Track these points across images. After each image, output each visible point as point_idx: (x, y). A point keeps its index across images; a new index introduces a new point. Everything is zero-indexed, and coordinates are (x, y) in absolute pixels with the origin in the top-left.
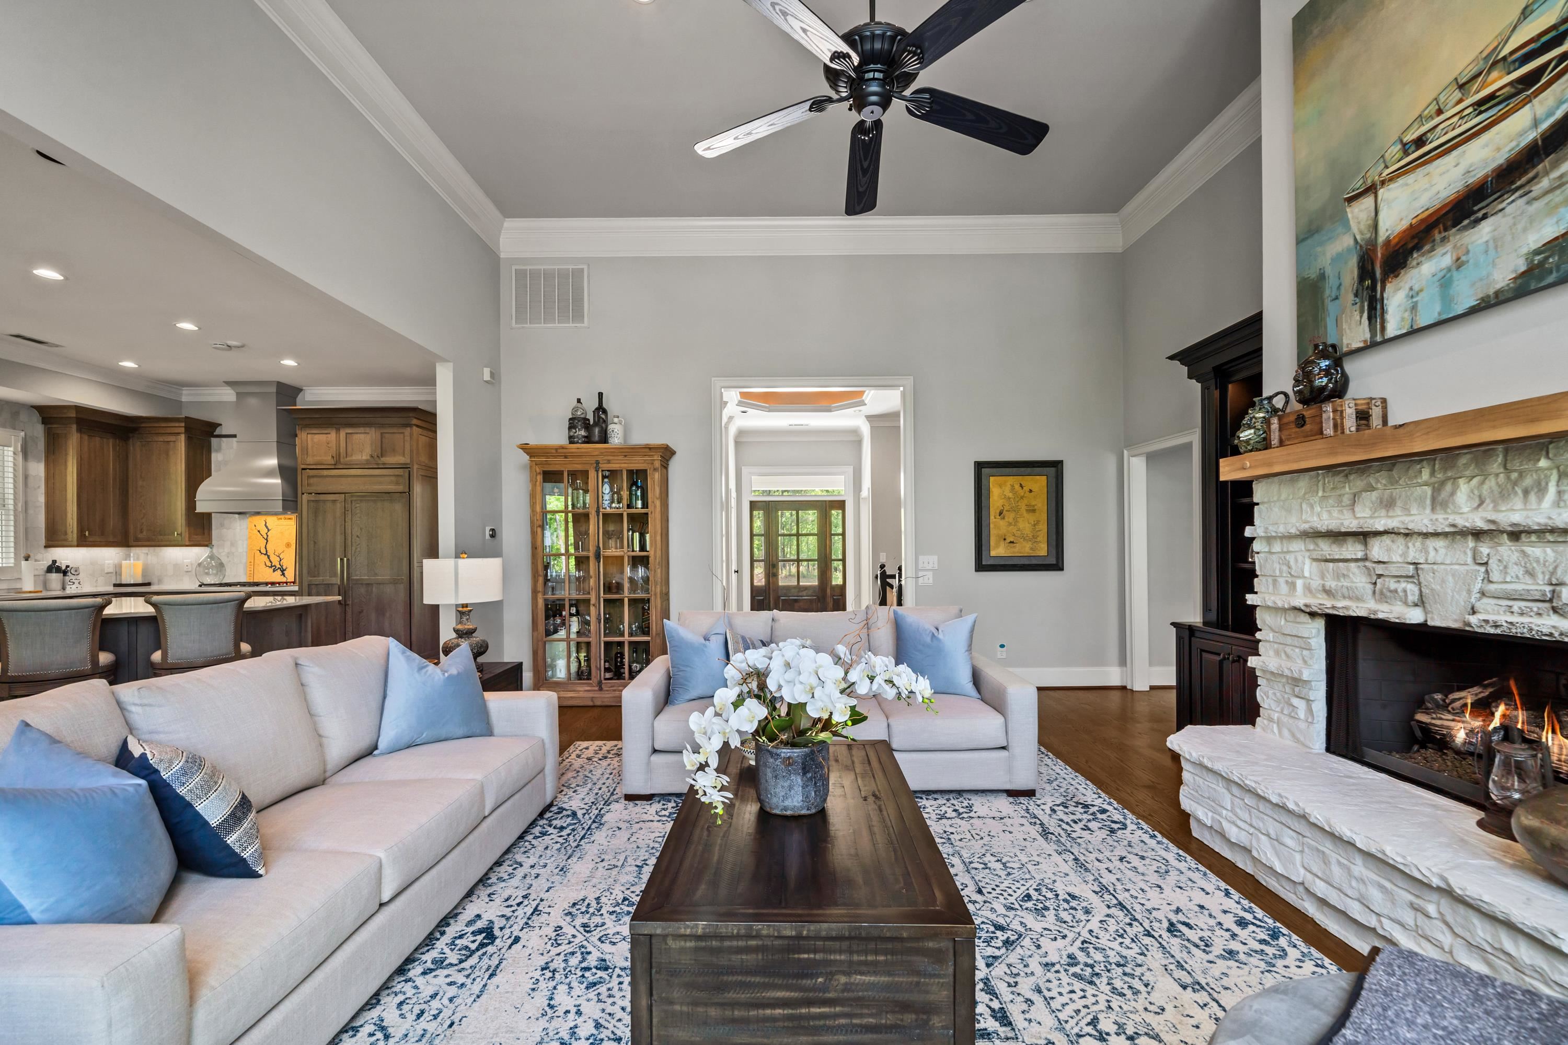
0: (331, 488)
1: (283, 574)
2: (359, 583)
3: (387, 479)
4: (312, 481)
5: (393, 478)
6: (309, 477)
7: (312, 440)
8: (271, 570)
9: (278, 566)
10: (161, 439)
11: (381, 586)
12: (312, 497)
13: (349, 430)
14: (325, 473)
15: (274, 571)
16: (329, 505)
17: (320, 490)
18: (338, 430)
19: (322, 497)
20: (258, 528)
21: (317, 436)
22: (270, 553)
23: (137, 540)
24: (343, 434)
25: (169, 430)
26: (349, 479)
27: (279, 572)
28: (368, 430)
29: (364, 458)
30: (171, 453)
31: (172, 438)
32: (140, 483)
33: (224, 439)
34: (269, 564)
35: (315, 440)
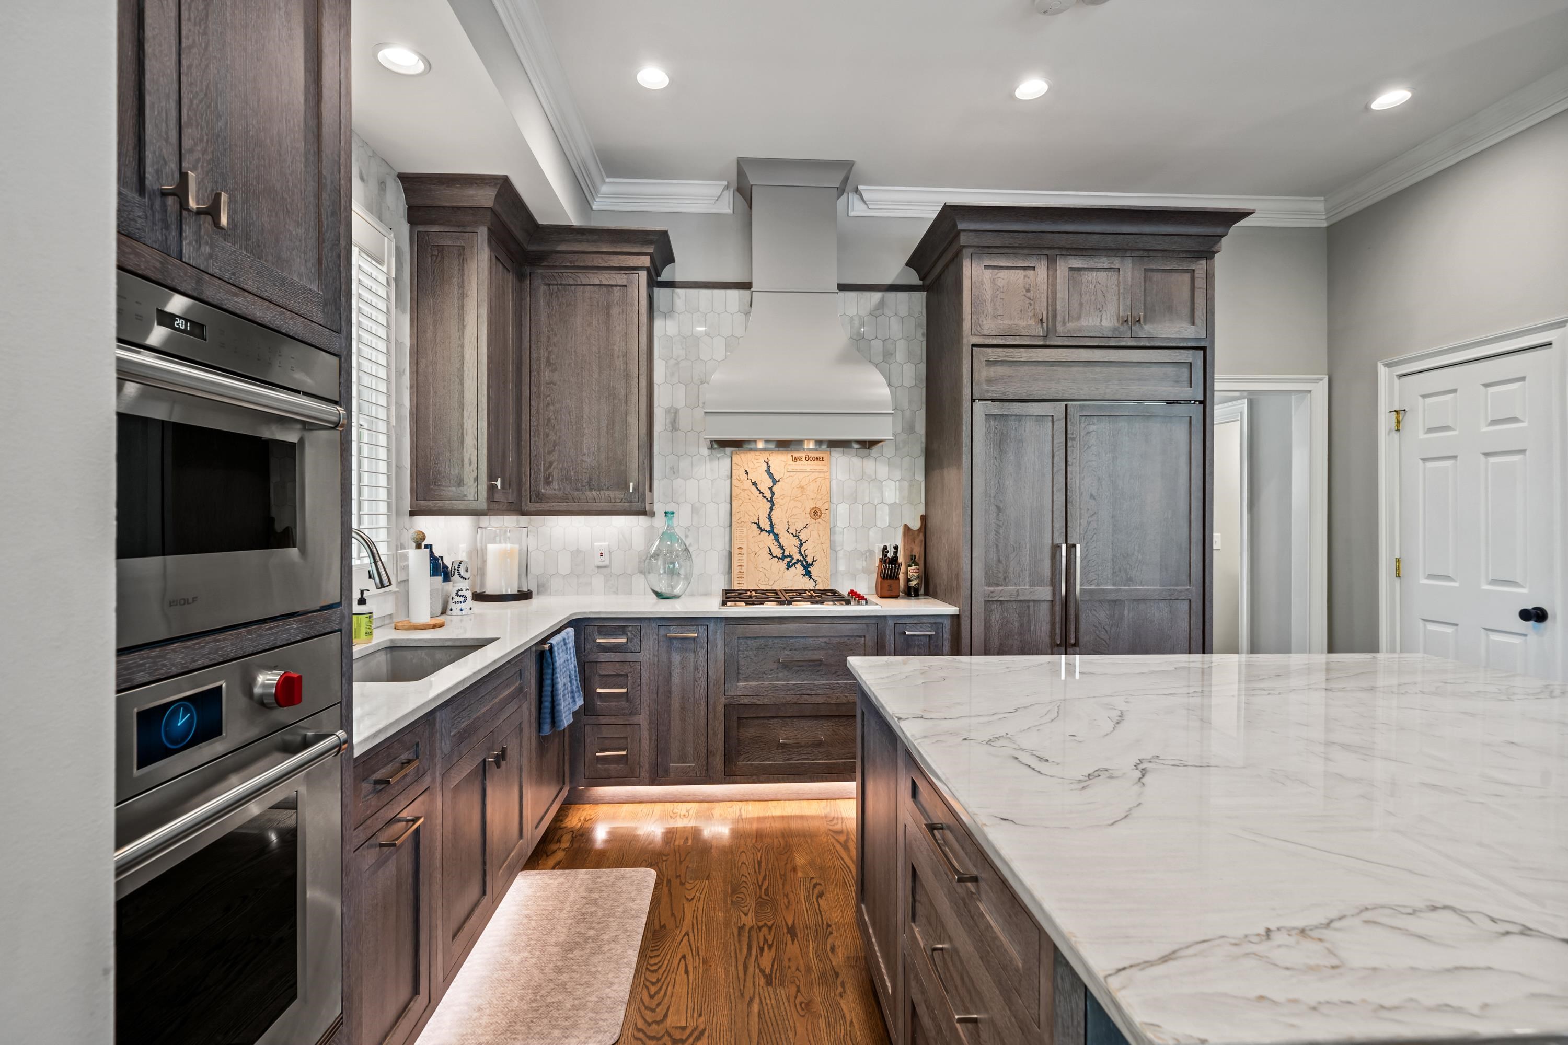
0: (1035, 390)
1: (808, 574)
2: (1095, 598)
3: (1154, 369)
4: (994, 371)
5: (1170, 370)
6: (990, 363)
7: (993, 280)
8: (783, 564)
9: (797, 556)
10: (596, 279)
11: (1142, 606)
12: (995, 409)
13: (1076, 263)
14: (1025, 354)
15: (789, 566)
16: (1029, 427)
17: (1012, 391)
18: (1052, 262)
19: (1016, 408)
20: (753, 476)
21: (1003, 274)
22: (780, 529)
23: (539, 498)
24: (1062, 267)
25: (615, 261)
26: (1075, 369)
27: (799, 569)
28: (1116, 262)
29: (1105, 323)
30: (615, 311)
31: (620, 279)
32: (546, 375)
33: (680, 292)
34: (777, 552)
35: (1000, 283)
